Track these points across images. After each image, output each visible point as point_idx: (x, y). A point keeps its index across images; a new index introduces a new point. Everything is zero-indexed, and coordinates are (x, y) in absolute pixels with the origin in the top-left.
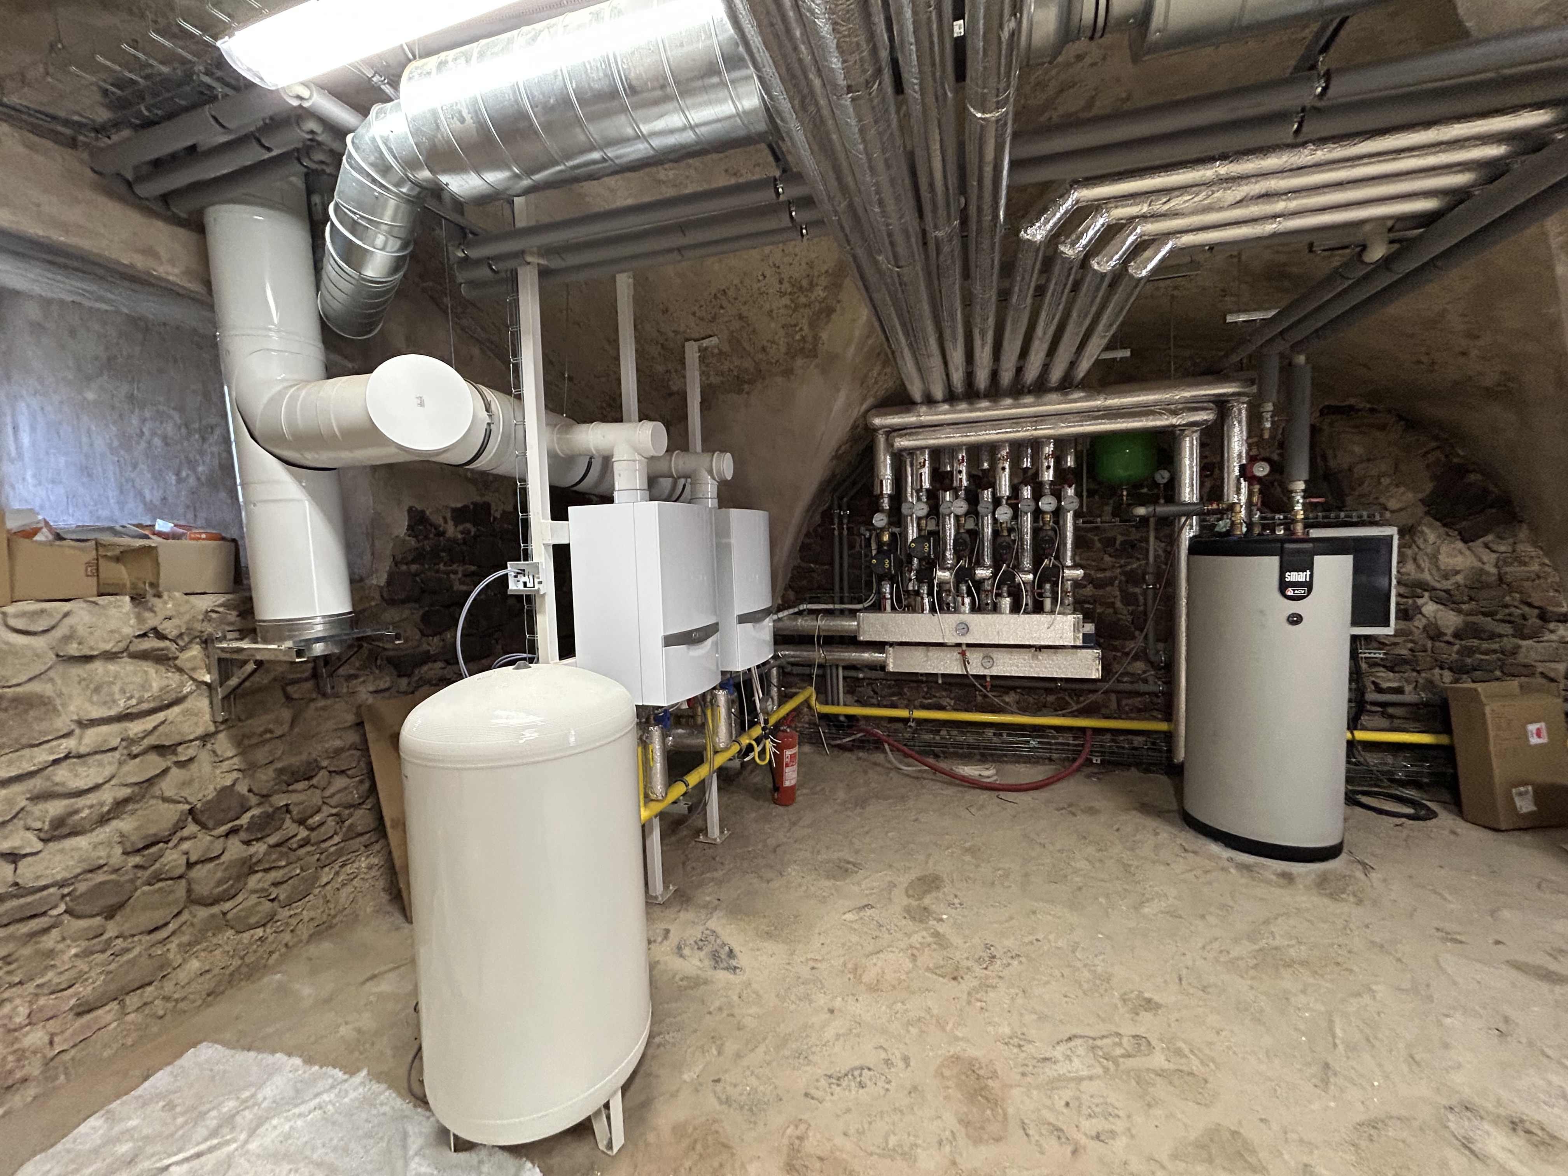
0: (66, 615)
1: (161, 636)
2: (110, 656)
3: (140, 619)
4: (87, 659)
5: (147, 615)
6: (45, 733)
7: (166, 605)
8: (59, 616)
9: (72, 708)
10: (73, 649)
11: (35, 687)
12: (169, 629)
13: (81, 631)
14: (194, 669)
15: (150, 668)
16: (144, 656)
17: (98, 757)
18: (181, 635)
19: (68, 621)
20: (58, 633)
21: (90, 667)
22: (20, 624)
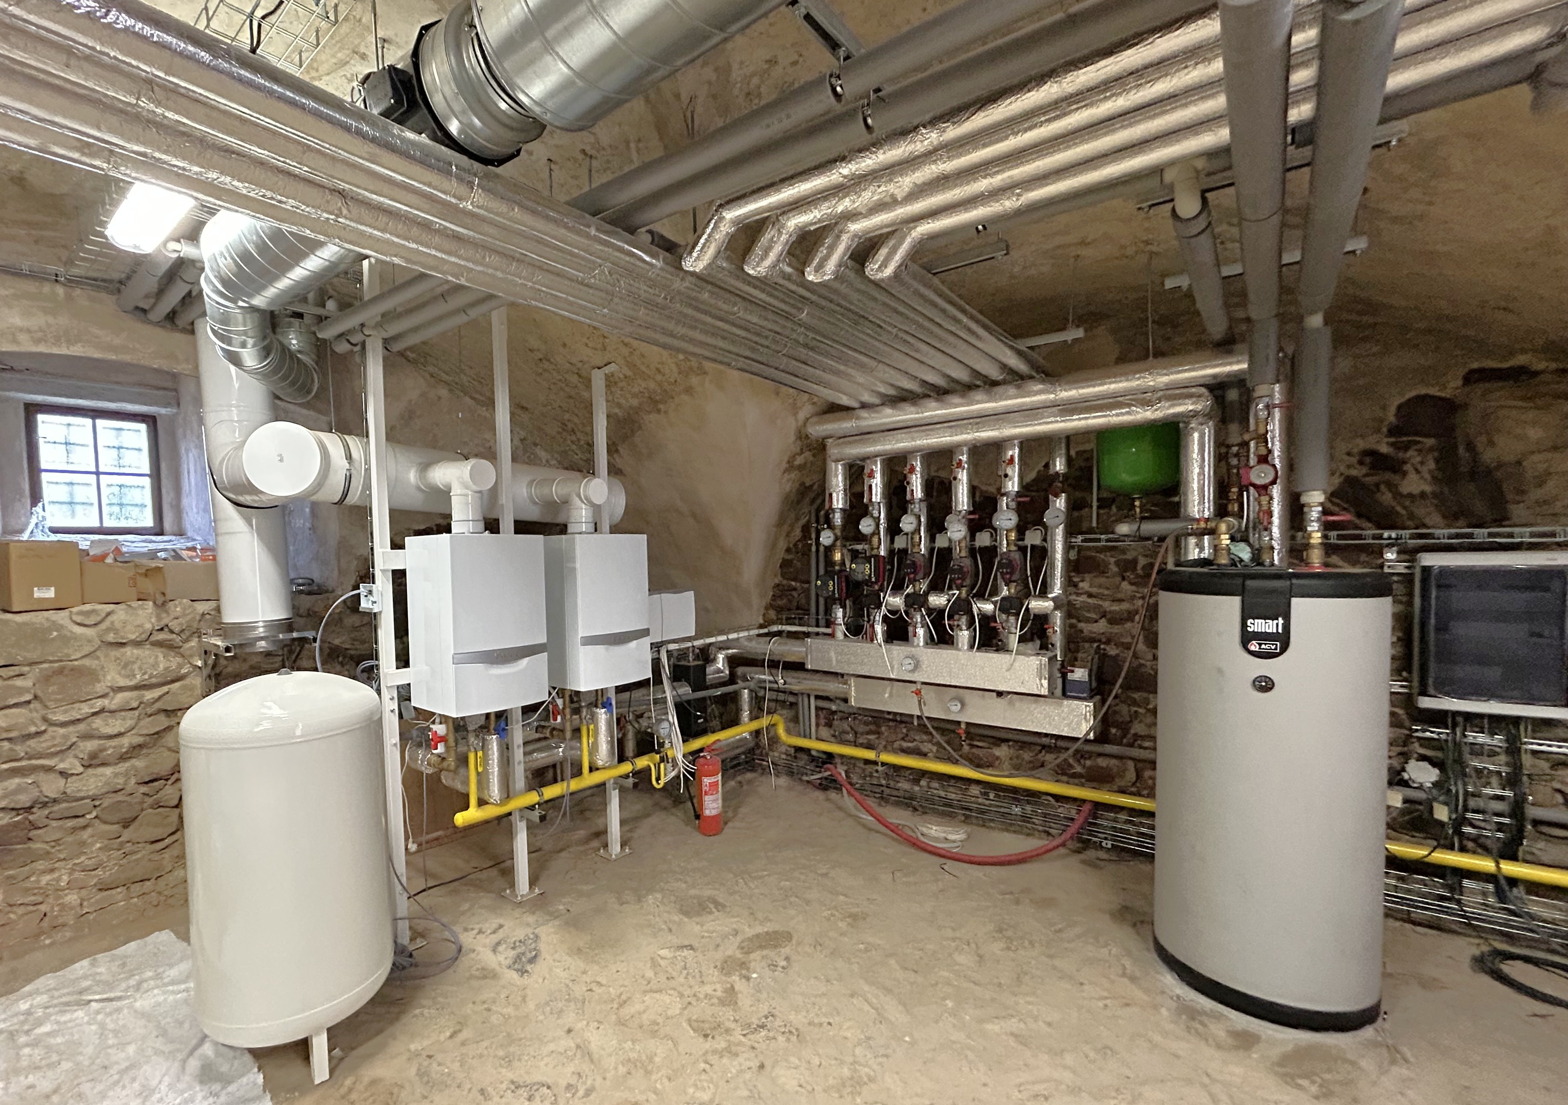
0: (109, 614)
1: (172, 632)
2: (137, 644)
3: (159, 618)
4: (123, 644)
5: (164, 615)
6: (88, 694)
7: (176, 608)
8: (103, 615)
9: (109, 678)
10: (111, 637)
11: (87, 662)
12: (175, 625)
13: (118, 625)
14: (191, 656)
15: (159, 653)
16: (159, 644)
17: (123, 713)
18: (183, 631)
19: (110, 618)
20: (103, 626)
21: (123, 650)
22: (78, 619)
